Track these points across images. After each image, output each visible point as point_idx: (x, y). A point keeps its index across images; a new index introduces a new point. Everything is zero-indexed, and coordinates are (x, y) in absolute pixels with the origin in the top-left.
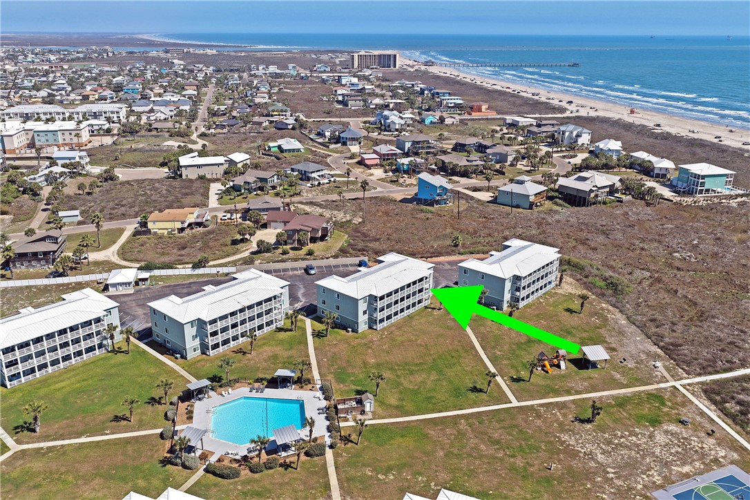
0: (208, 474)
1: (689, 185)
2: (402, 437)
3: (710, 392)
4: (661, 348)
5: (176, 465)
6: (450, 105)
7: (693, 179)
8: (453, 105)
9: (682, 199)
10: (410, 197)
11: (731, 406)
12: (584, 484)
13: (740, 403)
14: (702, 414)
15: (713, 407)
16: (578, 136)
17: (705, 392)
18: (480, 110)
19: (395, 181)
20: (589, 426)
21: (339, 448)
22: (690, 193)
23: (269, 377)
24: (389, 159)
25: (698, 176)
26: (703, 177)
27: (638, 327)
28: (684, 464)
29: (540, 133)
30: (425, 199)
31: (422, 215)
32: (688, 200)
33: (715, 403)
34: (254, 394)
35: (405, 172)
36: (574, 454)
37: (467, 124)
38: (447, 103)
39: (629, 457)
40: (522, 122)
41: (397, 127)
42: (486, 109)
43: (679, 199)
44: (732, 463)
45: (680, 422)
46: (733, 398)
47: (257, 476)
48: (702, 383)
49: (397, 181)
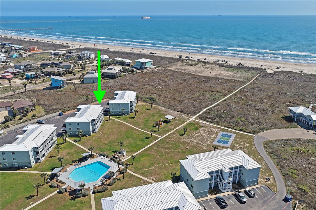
0: (96, 194)
1: (142, 66)
2: (142, 157)
3: (201, 118)
4: (180, 112)
5: (80, 197)
6: (17, 49)
7: (142, 64)
8: (18, 49)
9: (142, 71)
10: (46, 87)
11: (208, 119)
12: (198, 148)
13: (210, 118)
14: (204, 123)
15: (204, 121)
16: (90, 55)
17: (200, 118)
18: (34, 50)
19: (31, 83)
20: (185, 136)
21: (129, 168)
22: (142, 69)
23: (77, 159)
24: (18, 74)
25: (144, 63)
26: (145, 63)
27: (169, 108)
28: (212, 135)
29: (72, 56)
30: (56, 87)
31: (59, 93)
32: (144, 71)
33: (204, 120)
34: (77, 167)
35: (33, 78)
36: (189, 143)
37: (34, 56)
38: (15, 48)
39: (201, 139)
40: (60, 53)
41: (3, 61)
42: (37, 49)
43: (141, 71)
44: (220, 131)
45: (202, 127)
46: (207, 117)
47: (113, 186)
48: (197, 117)
49: (32, 82)
